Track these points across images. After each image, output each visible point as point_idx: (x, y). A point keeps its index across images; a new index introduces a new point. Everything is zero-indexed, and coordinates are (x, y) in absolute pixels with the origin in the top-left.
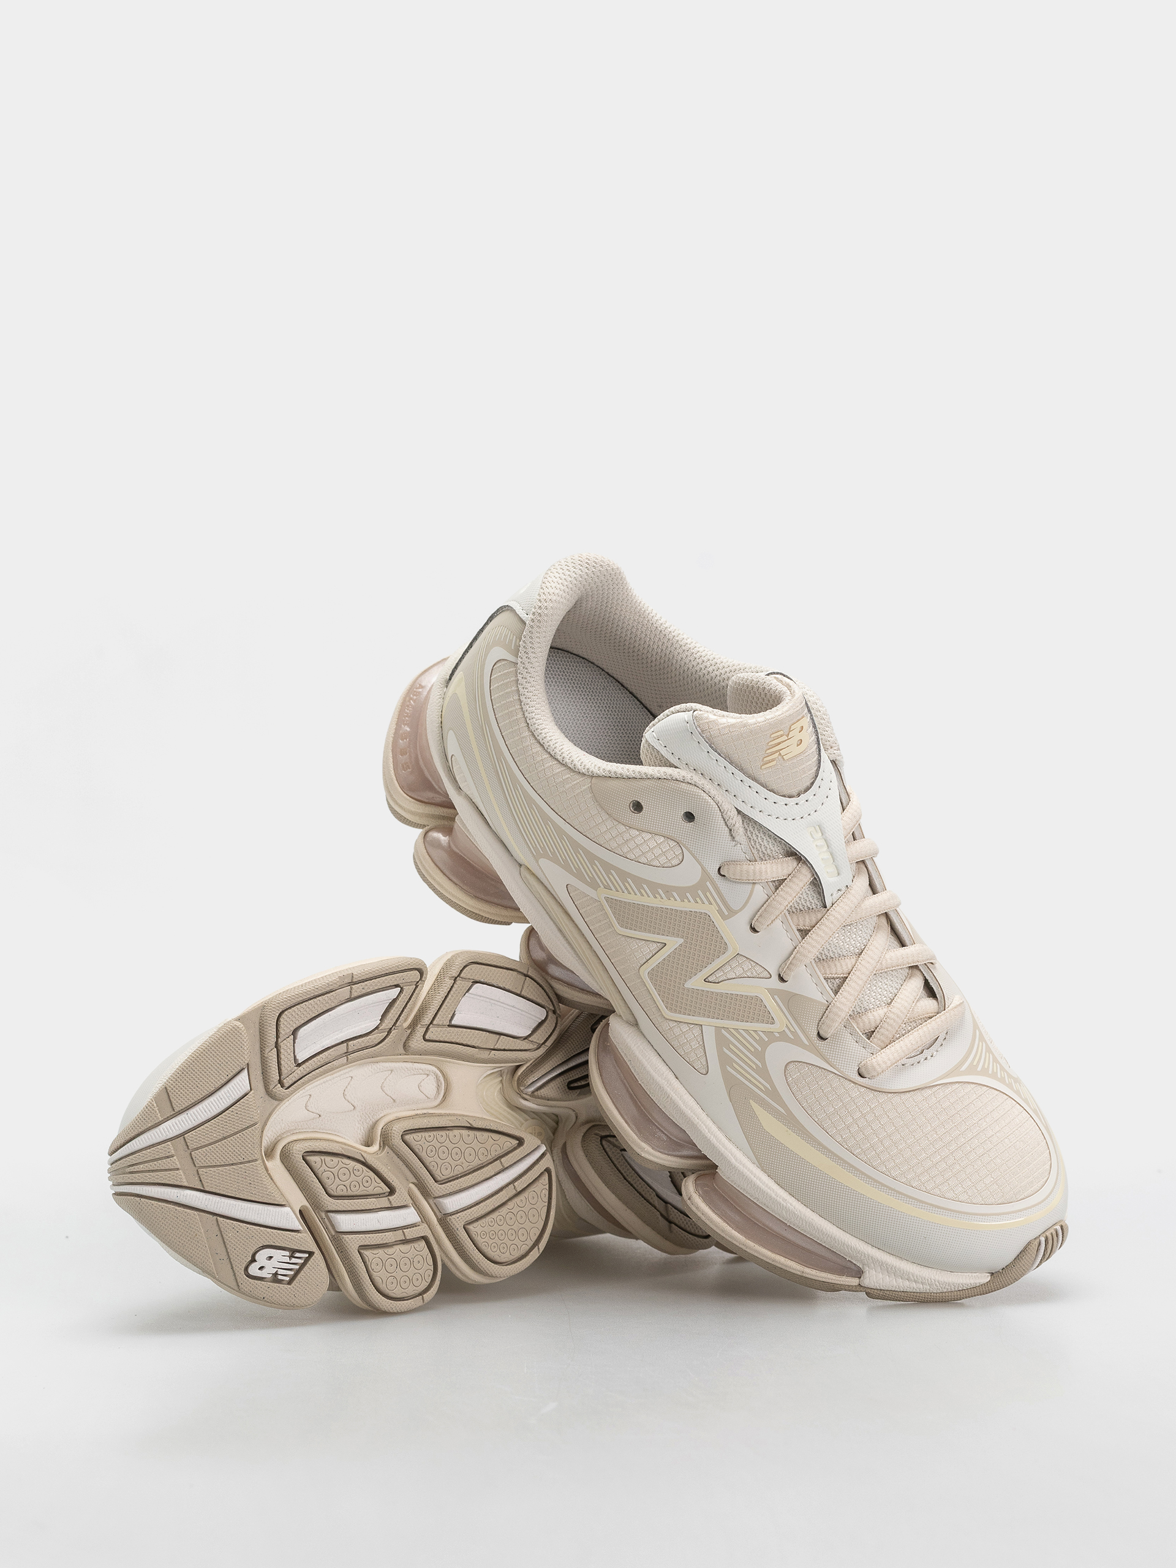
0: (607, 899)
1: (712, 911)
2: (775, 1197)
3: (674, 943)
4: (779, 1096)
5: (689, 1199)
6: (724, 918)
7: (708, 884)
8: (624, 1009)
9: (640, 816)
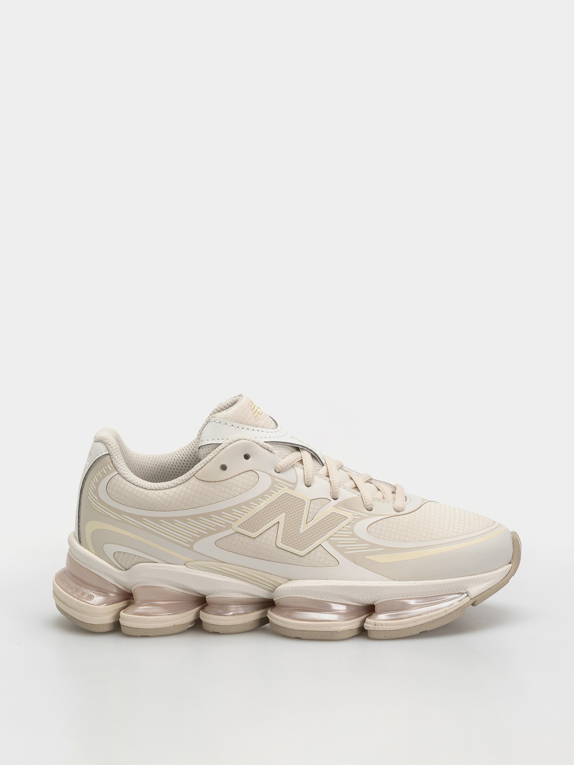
0: (239, 526)
1: (285, 490)
3: (281, 518)
4: (375, 544)
6: (293, 489)
7: (276, 479)
8: (279, 580)
9: (228, 471)
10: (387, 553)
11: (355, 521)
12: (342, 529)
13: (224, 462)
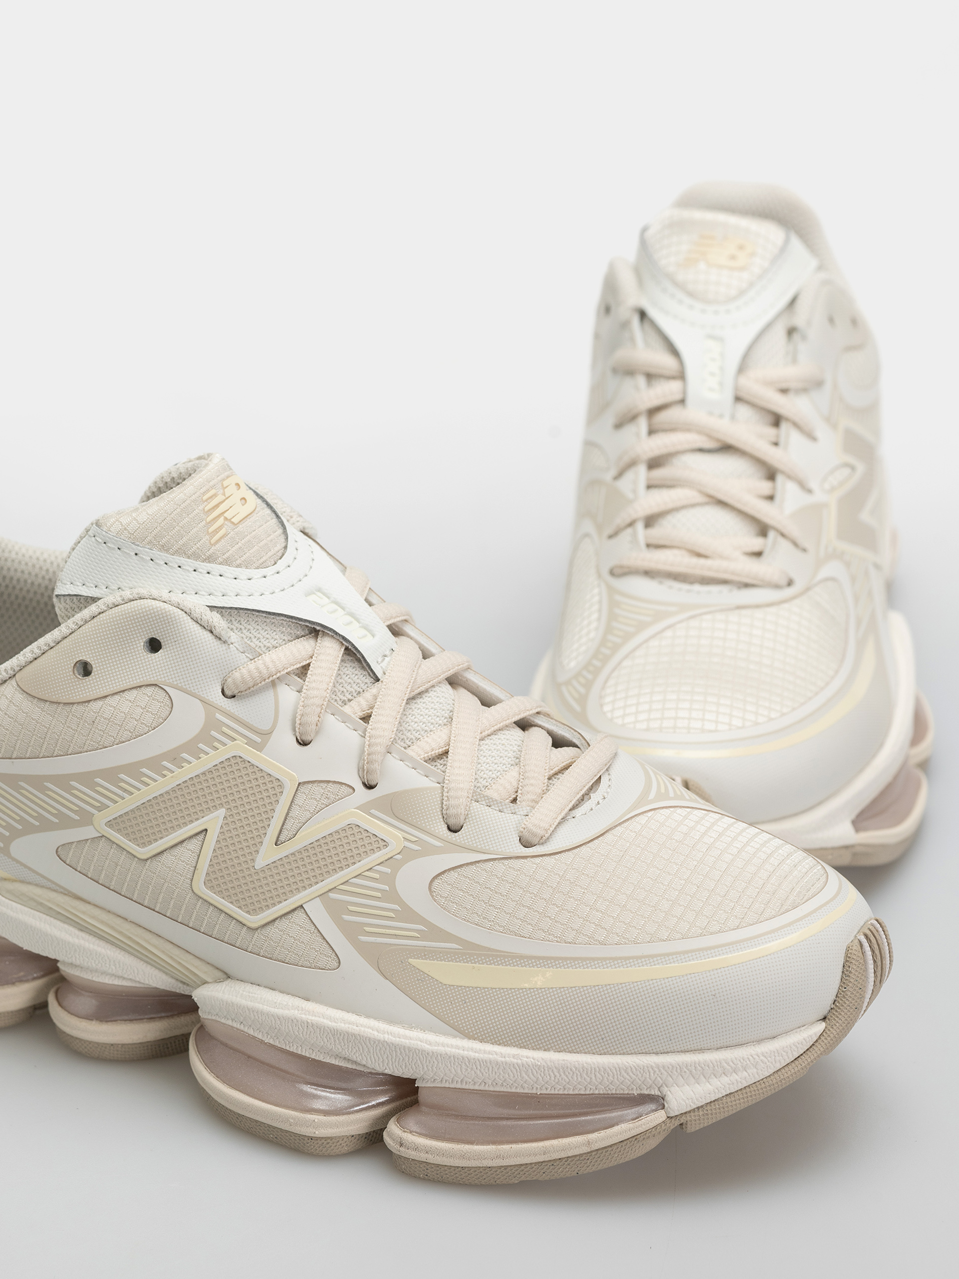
0: (109, 824)
1: (240, 748)
2: (503, 1059)
3: (214, 821)
4: (441, 930)
5: (401, 1145)
6: (260, 747)
7: (218, 716)
8: (202, 971)
9: (93, 680)
10: (466, 958)
11: (408, 855)
12: (367, 874)
13: (85, 655)
